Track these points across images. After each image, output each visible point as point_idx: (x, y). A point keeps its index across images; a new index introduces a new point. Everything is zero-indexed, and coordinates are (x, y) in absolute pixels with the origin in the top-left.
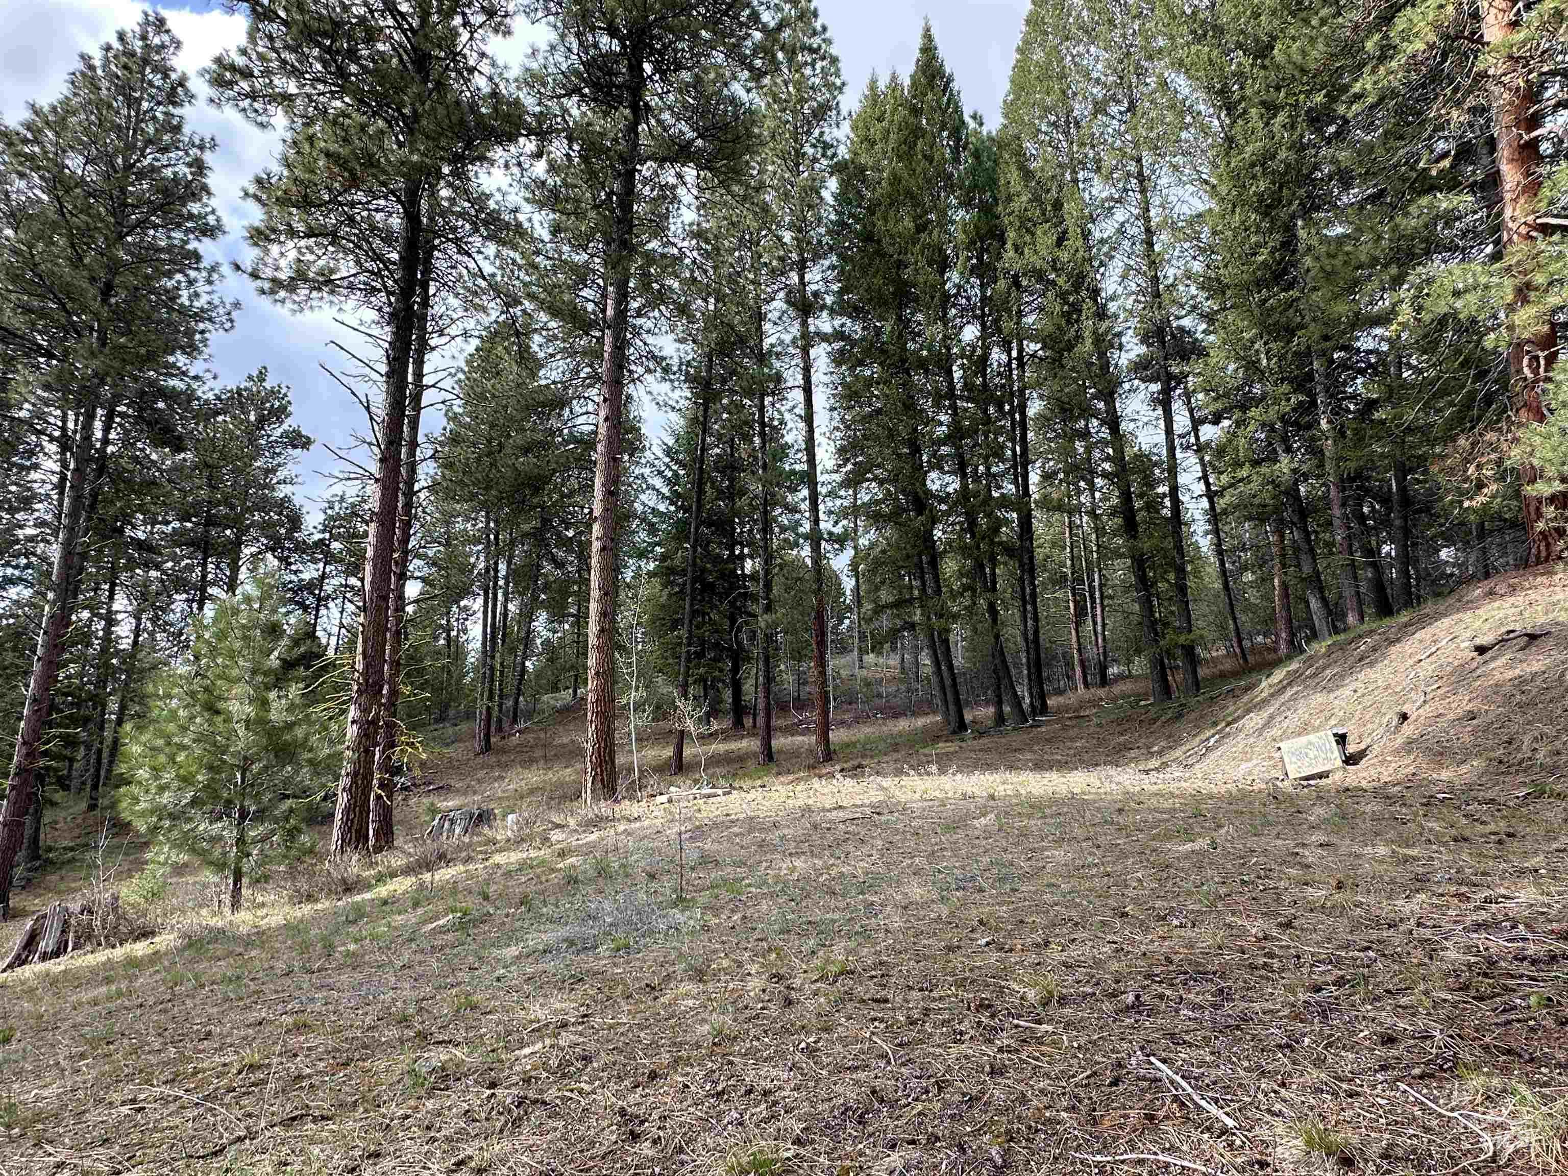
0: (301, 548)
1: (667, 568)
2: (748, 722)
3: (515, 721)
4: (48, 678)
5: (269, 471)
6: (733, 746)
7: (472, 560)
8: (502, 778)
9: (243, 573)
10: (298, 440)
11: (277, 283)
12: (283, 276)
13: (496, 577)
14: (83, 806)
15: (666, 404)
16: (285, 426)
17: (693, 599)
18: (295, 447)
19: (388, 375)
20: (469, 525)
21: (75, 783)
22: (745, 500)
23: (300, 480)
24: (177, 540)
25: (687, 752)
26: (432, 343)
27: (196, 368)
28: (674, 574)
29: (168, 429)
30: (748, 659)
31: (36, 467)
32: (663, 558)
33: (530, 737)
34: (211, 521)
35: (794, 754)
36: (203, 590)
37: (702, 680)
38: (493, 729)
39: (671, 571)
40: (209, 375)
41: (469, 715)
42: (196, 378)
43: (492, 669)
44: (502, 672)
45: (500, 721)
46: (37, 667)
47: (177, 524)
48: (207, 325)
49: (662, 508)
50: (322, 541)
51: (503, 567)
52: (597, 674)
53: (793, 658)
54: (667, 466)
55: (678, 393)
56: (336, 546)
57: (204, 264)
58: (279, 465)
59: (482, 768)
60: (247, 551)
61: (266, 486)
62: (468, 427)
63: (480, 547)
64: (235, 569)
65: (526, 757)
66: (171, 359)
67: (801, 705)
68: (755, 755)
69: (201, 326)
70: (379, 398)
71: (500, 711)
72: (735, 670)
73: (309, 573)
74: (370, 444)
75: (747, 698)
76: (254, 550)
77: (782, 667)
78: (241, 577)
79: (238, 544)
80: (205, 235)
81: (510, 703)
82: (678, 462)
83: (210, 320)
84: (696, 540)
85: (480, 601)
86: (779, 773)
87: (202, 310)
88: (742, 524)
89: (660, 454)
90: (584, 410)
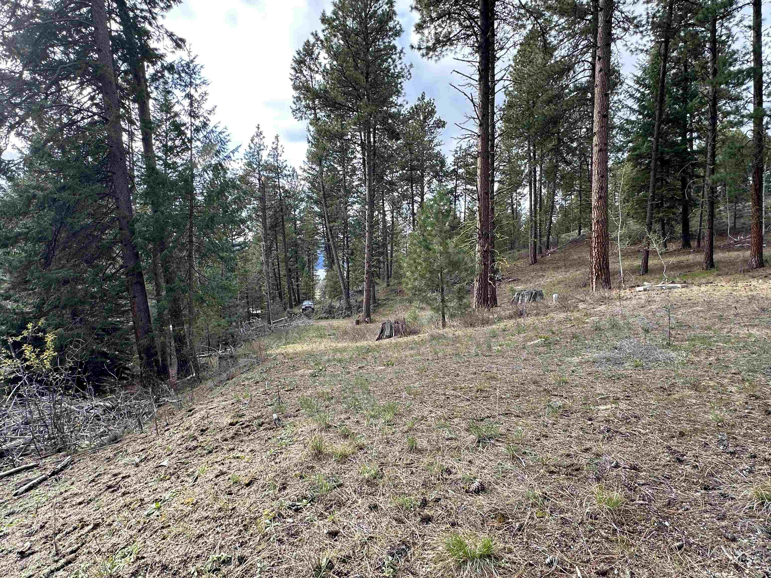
0: (447, 174)
1: (637, 155)
2: (694, 244)
3: (548, 248)
4: (371, 238)
5: (431, 141)
6: (683, 258)
7: (522, 168)
8: (544, 276)
9: (426, 189)
10: (440, 124)
11: (428, 48)
12: (430, 44)
13: (535, 175)
14: (385, 285)
15: (637, 49)
16: (434, 119)
17: (655, 170)
18: (439, 127)
19: (480, 80)
20: (520, 151)
21: (381, 277)
22: (696, 101)
23: (443, 143)
24: (401, 178)
25: (651, 262)
26: (498, 56)
27: (400, 101)
28: (641, 158)
29: (394, 131)
30: (696, 205)
31: (355, 157)
32: (633, 149)
33: (556, 255)
34: (412, 168)
35: (732, 263)
36: (413, 199)
37: (661, 220)
38: (537, 252)
39: (640, 156)
40: (405, 103)
41: (525, 246)
42: (401, 105)
43: (536, 223)
44: (540, 224)
45: (540, 248)
46: (367, 234)
47: (401, 172)
48: (402, 79)
49: (633, 118)
50: (454, 169)
51: (538, 169)
52: (598, 222)
53: (731, 202)
54: (637, 90)
55: (647, 38)
56: (461, 171)
57: (398, 50)
58: (434, 138)
59: (533, 271)
60: (426, 179)
61: (430, 148)
62: (515, 97)
63: (526, 161)
64: (422, 188)
65: (555, 266)
66: (391, 99)
67: (735, 231)
68: (699, 264)
69: (400, 80)
70: (476, 94)
71: (541, 243)
72: (685, 213)
73: (451, 186)
74: (474, 118)
75: (693, 229)
76: (429, 178)
77: (722, 208)
78: (425, 191)
79: (423, 176)
80: (396, 36)
81: (545, 239)
82: (645, 86)
83: (403, 76)
84: (659, 133)
85: (527, 189)
86: (718, 275)
87: (399, 73)
88: (693, 116)
89: (632, 83)
90: (582, 69)
